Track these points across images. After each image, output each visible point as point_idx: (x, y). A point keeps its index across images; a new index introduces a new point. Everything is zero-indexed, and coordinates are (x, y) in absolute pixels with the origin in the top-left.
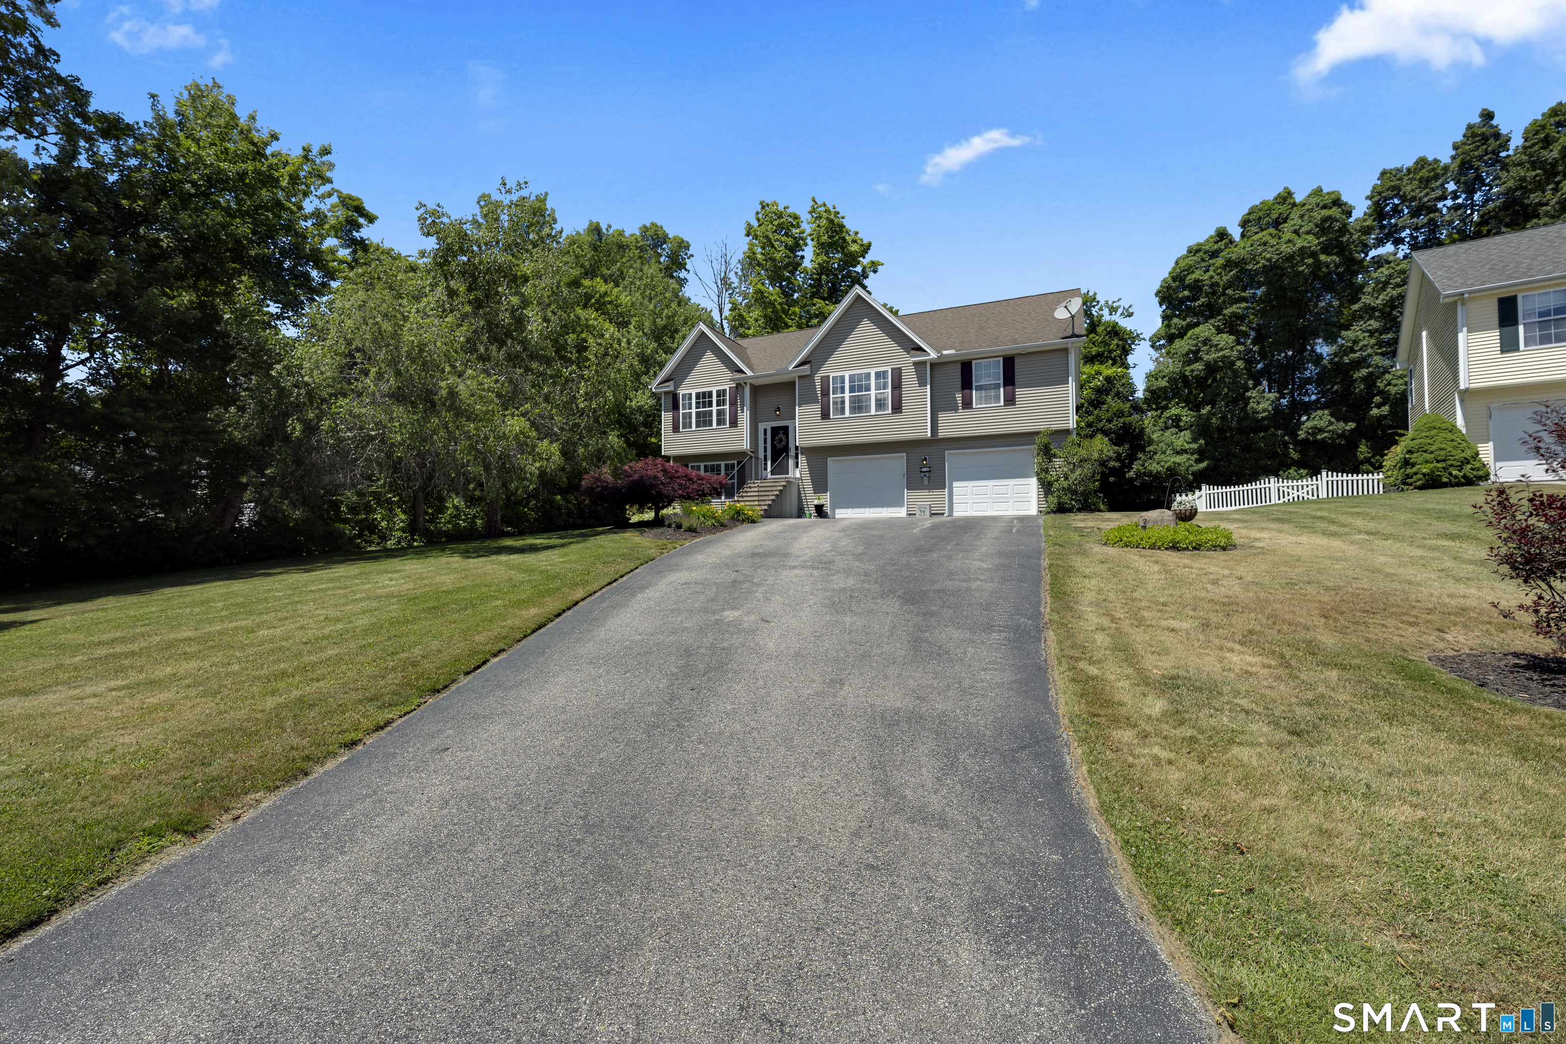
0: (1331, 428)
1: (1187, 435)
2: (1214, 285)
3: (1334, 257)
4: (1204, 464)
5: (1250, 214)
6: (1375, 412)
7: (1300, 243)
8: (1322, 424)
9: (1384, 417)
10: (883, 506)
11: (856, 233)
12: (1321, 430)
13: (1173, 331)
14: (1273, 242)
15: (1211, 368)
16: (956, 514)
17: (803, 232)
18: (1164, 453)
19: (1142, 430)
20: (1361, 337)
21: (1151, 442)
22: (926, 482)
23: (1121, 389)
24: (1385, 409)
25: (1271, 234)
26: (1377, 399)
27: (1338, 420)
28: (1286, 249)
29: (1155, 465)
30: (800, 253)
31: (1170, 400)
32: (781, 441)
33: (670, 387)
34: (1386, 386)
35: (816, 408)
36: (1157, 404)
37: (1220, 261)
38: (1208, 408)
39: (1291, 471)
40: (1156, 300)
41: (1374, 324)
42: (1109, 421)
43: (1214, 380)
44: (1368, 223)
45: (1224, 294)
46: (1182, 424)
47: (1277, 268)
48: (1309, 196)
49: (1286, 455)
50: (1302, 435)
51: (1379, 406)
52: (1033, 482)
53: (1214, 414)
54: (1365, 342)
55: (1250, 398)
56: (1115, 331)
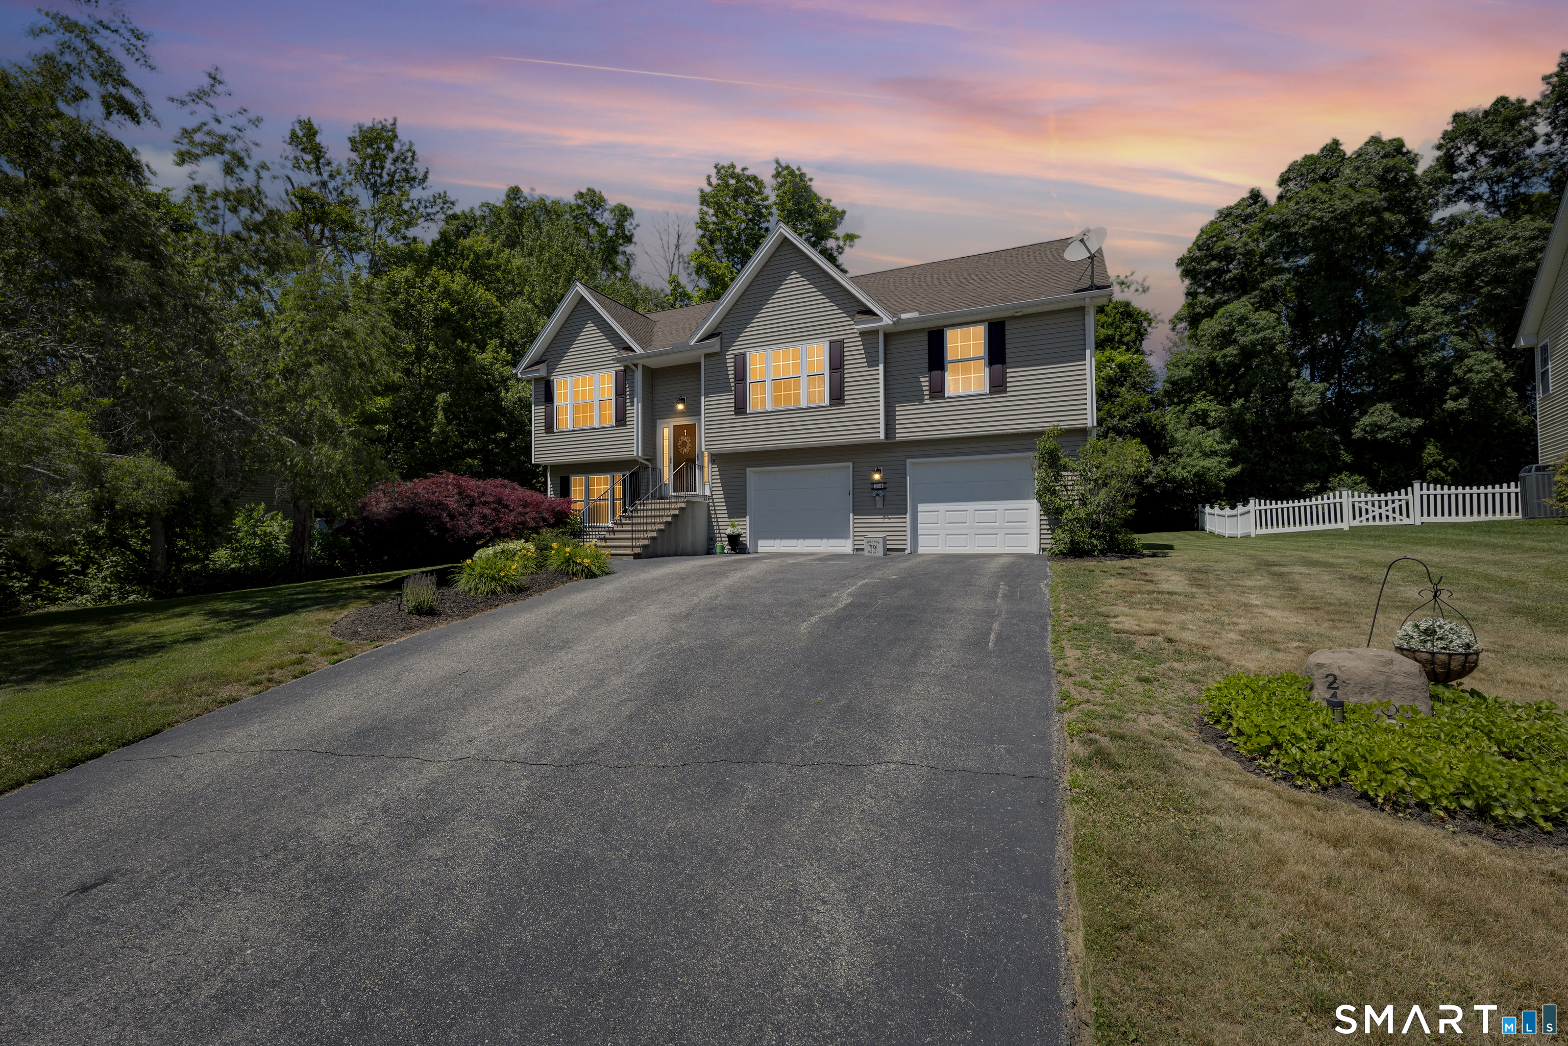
0: (1394, 425)
1: (1217, 433)
2: (1249, 254)
3: (1399, 216)
4: (1236, 470)
5: (1289, 170)
6: (1450, 405)
7: (1357, 199)
8: (1383, 420)
9: (1460, 412)
10: (821, 537)
11: (829, 201)
12: (1382, 428)
13: (1198, 310)
14: (1325, 197)
15: (1247, 353)
16: (921, 550)
17: (766, 199)
18: (1190, 456)
19: (1163, 427)
20: (1433, 314)
21: (1173, 442)
22: (879, 505)
23: (1138, 379)
24: (1464, 402)
25: (1321, 189)
26: (1453, 389)
27: (1403, 415)
28: (1341, 206)
29: (1179, 469)
30: (764, 225)
31: (1194, 391)
32: (684, 444)
33: (542, 371)
34: (1465, 373)
35: (728, 399)
36: (1178, 397)
37: (1255, 225)
38: (1241, 401)
39: (1343, 476)
40: (1178, 272)
41: (1449, 297)
42: (1123, 418)
43: (1249, 368)
44: (1440, 174)
45: (1262, 263)
46: (1210, 421)
47: (1328, 230)
48: (1367, 143)
49: (1337, 457)
50: (1357, 433)
51: (1455, 398)
52: (1033, 506)
53: (1248, 409)
54: (1439, 320)
55: (1293, 389)
56: (1128, 313)
